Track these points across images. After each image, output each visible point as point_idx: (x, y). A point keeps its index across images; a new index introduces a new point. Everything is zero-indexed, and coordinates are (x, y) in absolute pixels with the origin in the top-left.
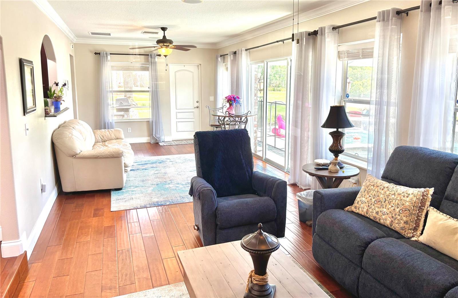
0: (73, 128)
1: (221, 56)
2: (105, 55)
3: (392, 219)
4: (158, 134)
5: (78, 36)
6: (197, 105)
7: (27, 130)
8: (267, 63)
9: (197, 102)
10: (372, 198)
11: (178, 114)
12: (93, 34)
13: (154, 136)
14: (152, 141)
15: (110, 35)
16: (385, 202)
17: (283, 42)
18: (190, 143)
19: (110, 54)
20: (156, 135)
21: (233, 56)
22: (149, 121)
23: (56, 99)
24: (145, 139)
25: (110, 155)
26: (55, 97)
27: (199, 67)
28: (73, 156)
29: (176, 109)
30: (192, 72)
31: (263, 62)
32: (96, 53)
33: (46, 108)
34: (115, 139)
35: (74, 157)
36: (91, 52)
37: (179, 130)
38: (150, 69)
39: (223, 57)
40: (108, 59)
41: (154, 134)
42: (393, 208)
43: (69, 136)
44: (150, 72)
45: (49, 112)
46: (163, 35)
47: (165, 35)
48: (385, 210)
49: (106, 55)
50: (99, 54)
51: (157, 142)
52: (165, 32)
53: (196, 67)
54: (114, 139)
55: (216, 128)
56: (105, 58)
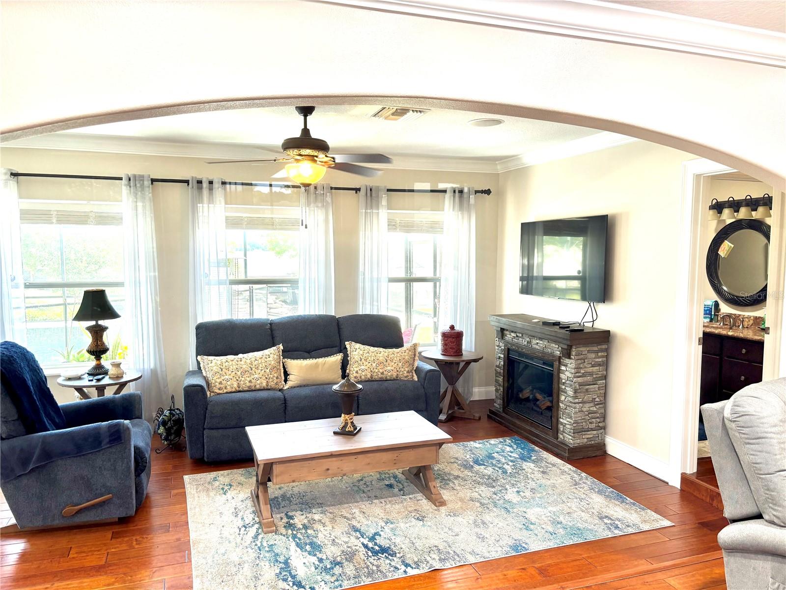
3: (267, 380)
10: (237, 372)
16: (251, 370)
42: (263, 371)
48: (256, 376)
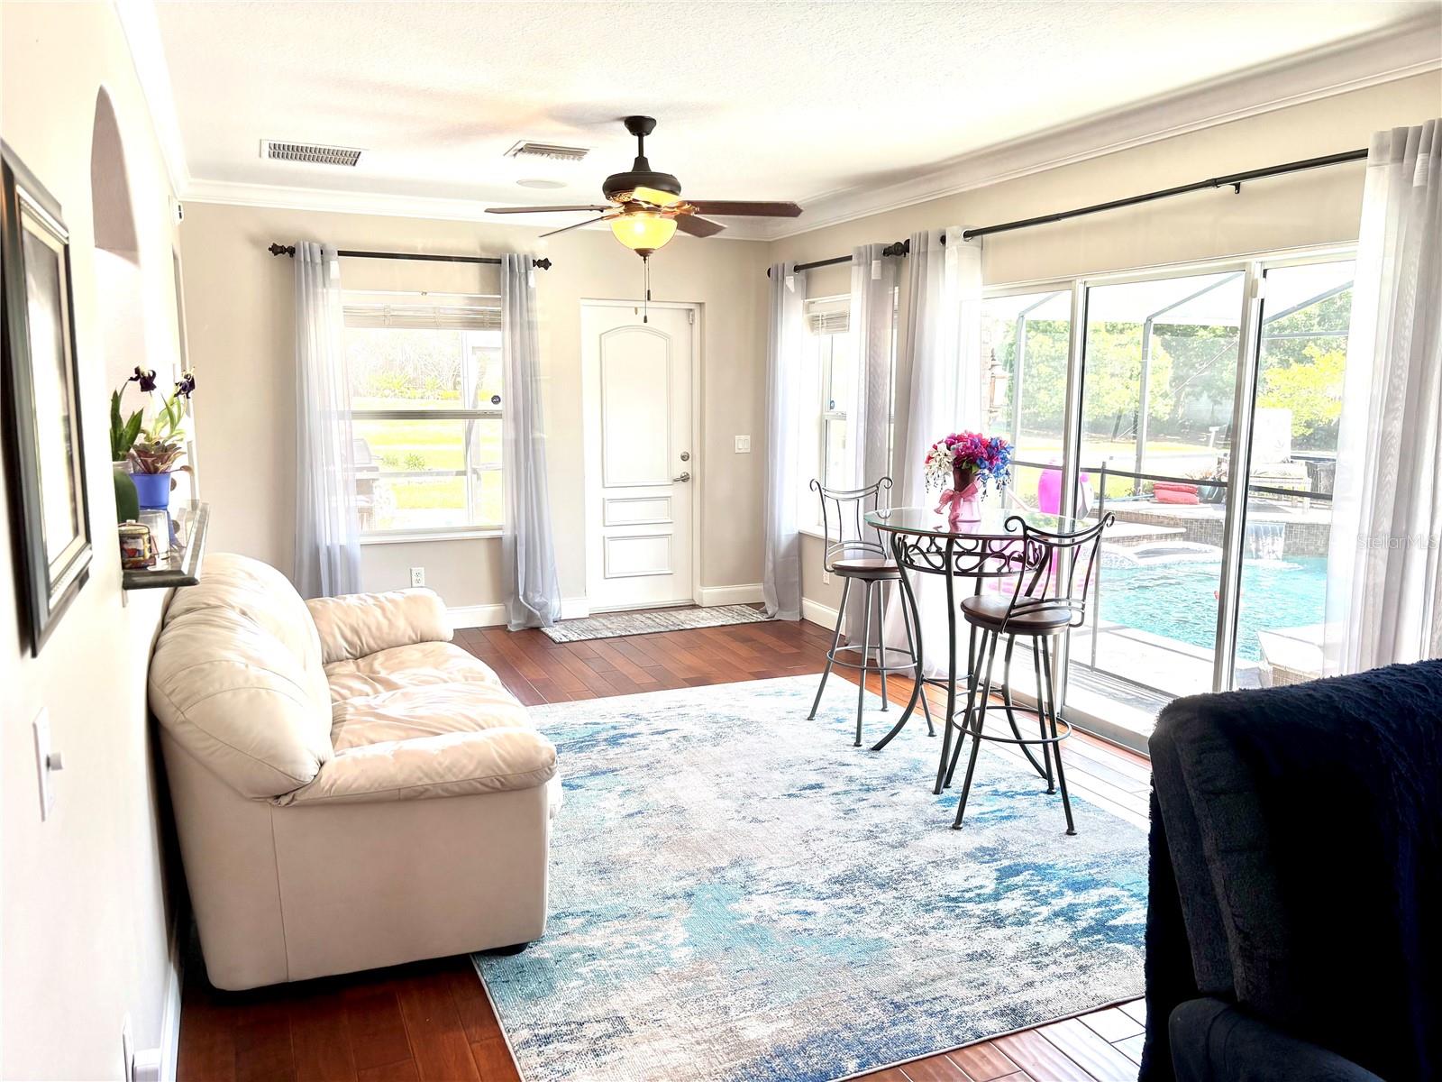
0: (244, 613)
1: (797, 269)
2: (318, 260)
4: (535, 590)
5: (200, 170)
6: (681, 468)
7: (48, 764)
8: (1088, 289)
9: (685, 458)
11: (611, 507)
12: (279, 151)
13: (522, 600)
14: (514, 622)
15: (353, 158)
17: (1238, 187)
18: (672, 628)
19: (341, 253)
20: (530, 594)
21: (883, 263)
22: (500, 539)
23: (150, 460)
24: (482, 614)
25: (488, 782)
26: (143, 451)
27: (693, 315)
28: (278, 797)
29: (604, 487)
30: (666, 337)
31: (1067, 283)
32: (276, 250)
33: (123, 528)
34: (415, 643)
35: (284, 800)
36: (255, 241)
37: (614, 569)
38: (506, 318)
39: (803, 272)
40: (332, 277)
41: (521, 592)
43: (247, 680)
44: (507, 332)
45: (148, 555)
46: (637, 155)
47: (645, 155)
49: (322, 260)
50: (292, 251)
51: (534, 624)
52: (646, 139)
53: (683, 315)
54: (407, 640)
55: (866, 580)
56: (319, 268)
